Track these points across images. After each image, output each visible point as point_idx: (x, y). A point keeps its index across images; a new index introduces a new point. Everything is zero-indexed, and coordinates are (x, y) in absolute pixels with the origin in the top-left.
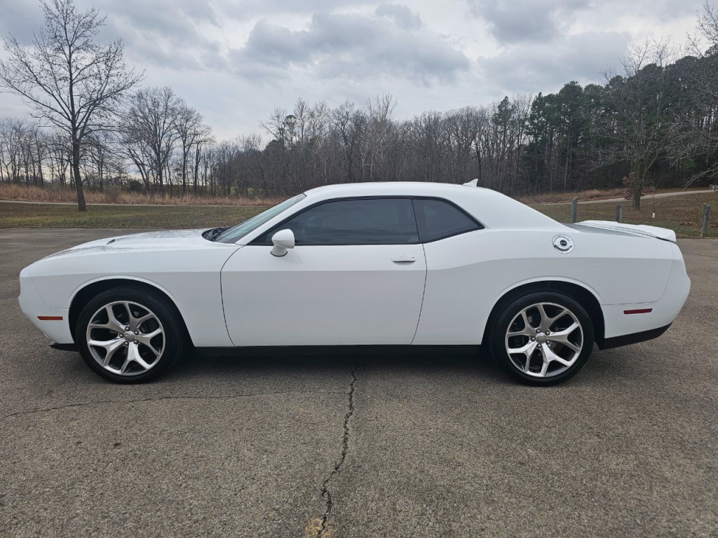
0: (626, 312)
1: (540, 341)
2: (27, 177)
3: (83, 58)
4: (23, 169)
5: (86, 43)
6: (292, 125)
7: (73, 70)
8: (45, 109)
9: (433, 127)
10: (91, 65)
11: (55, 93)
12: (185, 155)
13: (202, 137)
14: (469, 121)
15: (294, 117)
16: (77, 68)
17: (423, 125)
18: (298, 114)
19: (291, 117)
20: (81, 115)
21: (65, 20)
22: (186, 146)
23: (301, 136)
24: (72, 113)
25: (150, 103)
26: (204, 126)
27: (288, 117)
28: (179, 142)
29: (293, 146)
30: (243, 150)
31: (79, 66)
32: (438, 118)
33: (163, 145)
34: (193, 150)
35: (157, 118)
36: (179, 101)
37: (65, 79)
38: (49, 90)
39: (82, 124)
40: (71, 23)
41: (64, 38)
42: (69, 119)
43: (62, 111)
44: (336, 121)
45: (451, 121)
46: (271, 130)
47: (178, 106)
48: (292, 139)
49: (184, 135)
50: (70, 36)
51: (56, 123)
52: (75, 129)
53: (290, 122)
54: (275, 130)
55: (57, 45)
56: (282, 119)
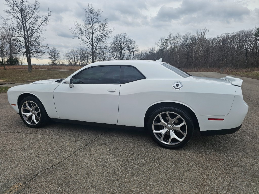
0: (209, 119)
1: (169, 129)
2: (84, 64)
3: (96, 26)
4: (83, 62)
5: (97, 21)
6: (167, 43)
7: (93, 29)
8: (85, 43)
9: (225, 40)
10: (98, 27)
11: (88, 37)
12: (129, 55)
13: (135, 49)
14: (243, 36)
15: (168, 40)
16: (94, 29)
17: (221, 39)
18: (169, 38)
19: (166, 40)
20: (95, 44)
21: (91, 14)
22: (130, 53)
23: (170, 47)
24: (92, 43)
25: (119, 39)
26: (136, 45)
27: (165, 40)
28: (128, 51)
29: (167, 51)
30: (149, 53)
31: (95, 29)
32: (228, 36)
33: (123, 52)
34: (132, 54)
35: (121, 44)
36: (128, 37)
37: (90, 33)
38: (86, 37)
39: (95, 47)
40: (93, 15)
41: (90, 20)
42: (91, 45)
43: (89, 43)
44: (183, 40)
45: (234, 37)
46: (159, 45)
47: (128, 39)
48: (166, 48)
49: (129, 49)
50: (92, 19)
51: (88, 46)
52: (93, 48)
53: (166, 41)
54: (160, 45)
55: (89, 22)
56: (163, 41)
